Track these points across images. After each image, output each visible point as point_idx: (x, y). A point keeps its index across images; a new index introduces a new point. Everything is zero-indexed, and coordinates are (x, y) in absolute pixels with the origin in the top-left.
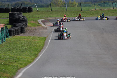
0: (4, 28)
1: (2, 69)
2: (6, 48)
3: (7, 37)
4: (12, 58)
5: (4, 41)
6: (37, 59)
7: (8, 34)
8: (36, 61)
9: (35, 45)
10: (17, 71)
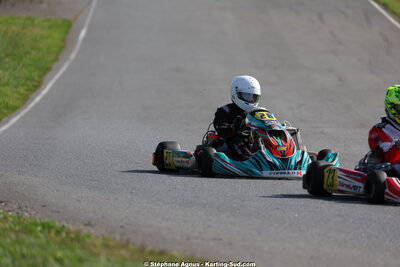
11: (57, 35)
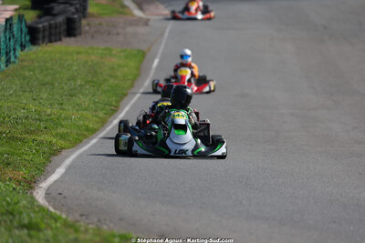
0: (15, 21)
1: (3, 154)
2: (18, 82)
3: (23, 47)
4: (37, 116)
5: (14, 62)
7: (28, 38)
8: (110, 127)
9: (111, 76)
10: (48, 159)
11: (132, 63)
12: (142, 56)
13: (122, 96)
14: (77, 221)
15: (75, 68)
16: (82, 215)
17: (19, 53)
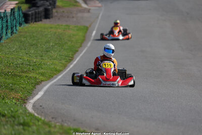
0: (16, 10)
1: (9, 84)
2: (17, 44)
3: (20, 24)
4: (28, 64)
5: (16, 33)
6: (71, 64)
7: (23, 20)
8: (69, 69)
9: (69, 41)
10: (34, 87)
11: (81, 34)
12: (87, 29)
13: (75, 52)
14: (50, 121)
15: (49, 36)
16: (53, 118)
17: (18, 28)
